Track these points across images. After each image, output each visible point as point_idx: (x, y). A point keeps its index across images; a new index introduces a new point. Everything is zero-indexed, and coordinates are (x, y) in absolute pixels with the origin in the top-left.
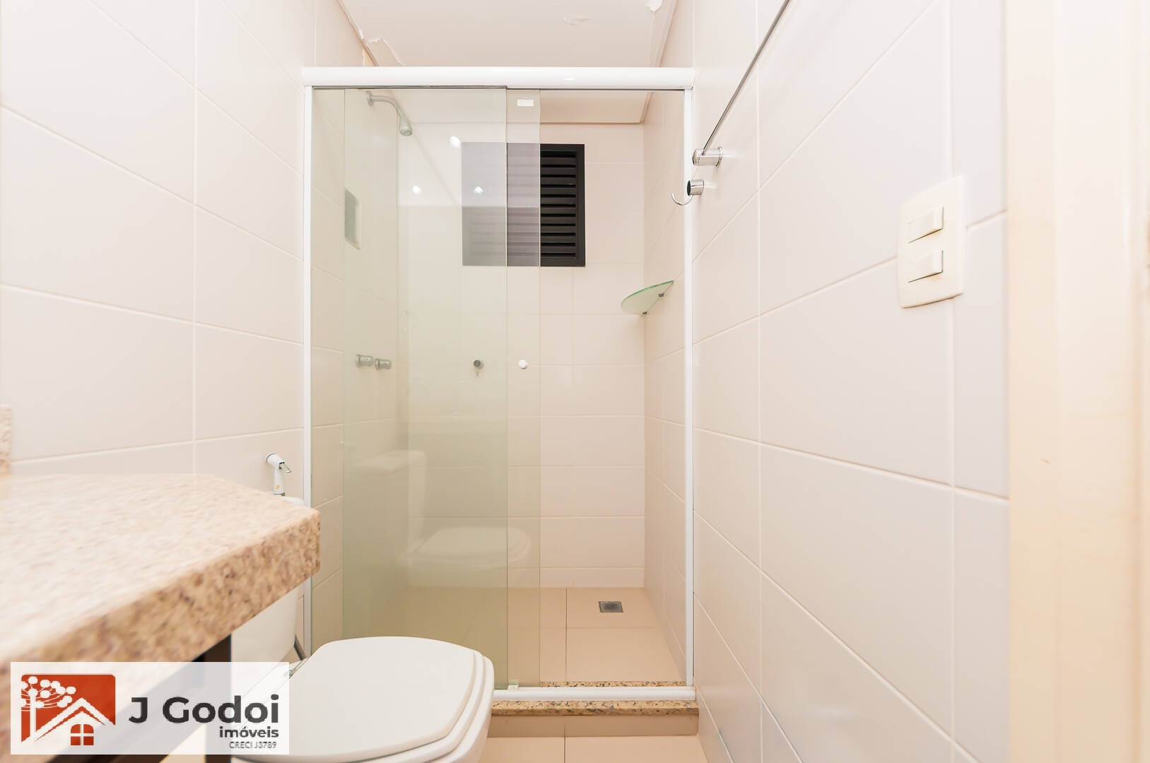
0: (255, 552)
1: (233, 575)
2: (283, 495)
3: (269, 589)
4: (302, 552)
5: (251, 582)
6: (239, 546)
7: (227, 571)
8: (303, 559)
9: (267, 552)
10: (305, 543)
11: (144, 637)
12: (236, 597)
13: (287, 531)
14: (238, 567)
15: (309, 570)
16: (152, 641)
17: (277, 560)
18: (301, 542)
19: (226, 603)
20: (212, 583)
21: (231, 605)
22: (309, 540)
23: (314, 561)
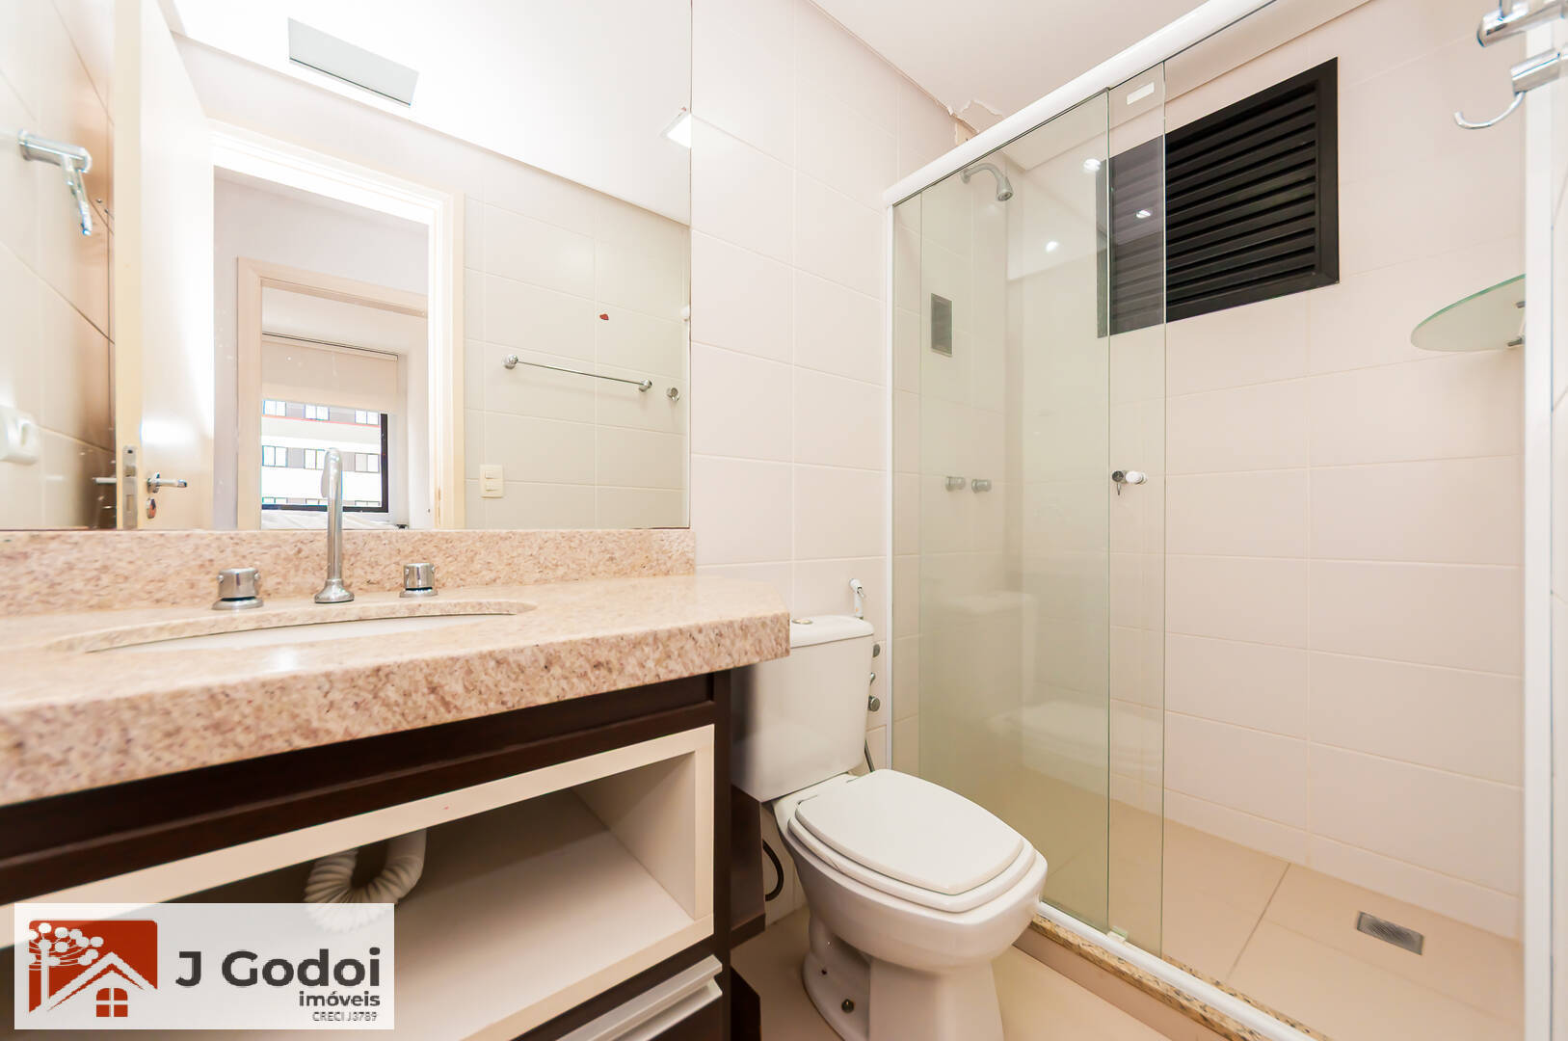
0: (736, 625)
1: (720, 635)
2: (861, 618)
3: (746, 653)
4: (773, 637)
5: (733, 643)
6: (726, 619)
7: (717, 631)
8: (774, 643)
9: (745, 628)
10: (776, 630)
11: (673, 650)
12: (722, 648)
13: (760, 618)
14: (724, 631)
15: (779, 653)
16: (676, 653)
17: (752, 636)
18: (772, 629)
19: (716, 649)
20: (708, 635)
21: (719, 653)
22: (779, 631)
23: (784, 647)
